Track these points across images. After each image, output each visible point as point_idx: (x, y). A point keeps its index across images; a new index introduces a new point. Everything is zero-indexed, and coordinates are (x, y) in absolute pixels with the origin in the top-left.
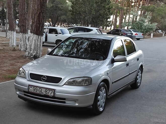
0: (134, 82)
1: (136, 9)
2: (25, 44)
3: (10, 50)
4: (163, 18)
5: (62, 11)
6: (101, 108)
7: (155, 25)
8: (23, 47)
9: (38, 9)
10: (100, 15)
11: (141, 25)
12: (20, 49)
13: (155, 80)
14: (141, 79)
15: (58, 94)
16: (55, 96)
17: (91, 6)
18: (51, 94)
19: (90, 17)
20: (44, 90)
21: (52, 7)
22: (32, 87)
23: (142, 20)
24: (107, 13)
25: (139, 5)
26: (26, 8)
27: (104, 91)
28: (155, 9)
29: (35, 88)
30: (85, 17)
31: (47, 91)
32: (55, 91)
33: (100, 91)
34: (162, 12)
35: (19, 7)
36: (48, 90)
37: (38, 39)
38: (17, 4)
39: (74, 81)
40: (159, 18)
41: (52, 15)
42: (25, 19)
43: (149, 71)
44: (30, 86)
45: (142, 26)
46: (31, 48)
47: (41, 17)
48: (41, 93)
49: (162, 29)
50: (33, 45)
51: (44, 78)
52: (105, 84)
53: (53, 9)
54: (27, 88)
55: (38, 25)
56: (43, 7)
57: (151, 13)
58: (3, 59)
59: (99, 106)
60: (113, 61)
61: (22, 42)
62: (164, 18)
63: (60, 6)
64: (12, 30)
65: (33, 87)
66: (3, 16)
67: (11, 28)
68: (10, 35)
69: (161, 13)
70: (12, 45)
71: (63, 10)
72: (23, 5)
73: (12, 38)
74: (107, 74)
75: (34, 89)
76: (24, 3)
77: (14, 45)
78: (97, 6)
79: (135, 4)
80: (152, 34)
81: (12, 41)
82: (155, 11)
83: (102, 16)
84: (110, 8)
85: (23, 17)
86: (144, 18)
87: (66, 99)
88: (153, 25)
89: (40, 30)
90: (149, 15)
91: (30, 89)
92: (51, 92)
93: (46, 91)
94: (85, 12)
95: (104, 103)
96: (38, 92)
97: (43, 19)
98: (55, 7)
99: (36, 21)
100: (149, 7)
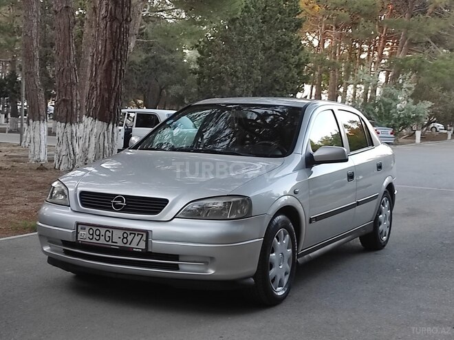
0: (371, 229)
1: (372, 69)
2: (72, 153)
3: (30, 169)
4: (446, 88)
5: (171, 73)
6: (279, 289)
7: (425, 107)
8: (64, 159)
9: (105, 51)
10: (276, 81)
11: (387, 108)
12: (56, 167)
13: (430, 231)
14: (389, 223)
15: (157, 245)
16: (150, 250)
17: (252, 59)
18: (137, 244)
19: (248, 87)
20: (120, 233)
21: (146, 63)
22: (85, 229)
23: (391, 96)
24: (293, 77)
25: (381, 57)
26: (73, 53)
27: (286, 240)
28: (423, 65)
29: (95, 229)
30: (235, 87)
31: (126, 238)
32: (150, 236)
33: (275, 238)
34: (443, 72)
35: (54, 52)
36: (131, 233)
37: (106, 132)
38: (51, 56)
39: (202, 209)
40: (436, 89)
41: (146, 83)
42: (72, 84)
43: (412, 213)
44: (80, 226)
45: (389, 110)
46: (87, 159)
47: (114, 73)
48: (110, 243)
49: (445, 118)
50: (93, 149)
51: (119, 203)
52: (288, 220)
53: (149, 69)
54: (72, 231)
55: (107, 96)
56: (118, 45)
57: (414, 75)
58: (10, 187)
59: (273, 280)
60: (310, 162)
61: (64, 147)
62: (449, 90)
63: (166, 57)
64: (36, 118)
65: (88, 228)
66: (13, 91)
67: (33, 114)
68: (32, 132)
69: (440, 75)
70: (35, 158)
71: (174, 72)
72: (65, 46)
73: (37, 140)
74: (295, 193)
75: (93, 234)
76: (68, 42)
77: (42, 158)
78: (268, 59)
79: (368, 55)
80: (418, 134)
81: (37, 149)
82: (423, 69)
83: (281, 85)
84: (303, 64)
85: (64, 78)
86: (395, 90)
87: (180, 259)
88: (421, 106)
89: (112, 108)
90: (408, 82)
91: (79, 235)
92: (137, 238)
93: (124, 238)
94: (234, 74)
95: (286, 274)
96: (102, 241)
97: (120, 79)
98: (152, 62)
99: (101, 83)
100: (407, 59)
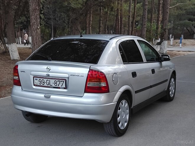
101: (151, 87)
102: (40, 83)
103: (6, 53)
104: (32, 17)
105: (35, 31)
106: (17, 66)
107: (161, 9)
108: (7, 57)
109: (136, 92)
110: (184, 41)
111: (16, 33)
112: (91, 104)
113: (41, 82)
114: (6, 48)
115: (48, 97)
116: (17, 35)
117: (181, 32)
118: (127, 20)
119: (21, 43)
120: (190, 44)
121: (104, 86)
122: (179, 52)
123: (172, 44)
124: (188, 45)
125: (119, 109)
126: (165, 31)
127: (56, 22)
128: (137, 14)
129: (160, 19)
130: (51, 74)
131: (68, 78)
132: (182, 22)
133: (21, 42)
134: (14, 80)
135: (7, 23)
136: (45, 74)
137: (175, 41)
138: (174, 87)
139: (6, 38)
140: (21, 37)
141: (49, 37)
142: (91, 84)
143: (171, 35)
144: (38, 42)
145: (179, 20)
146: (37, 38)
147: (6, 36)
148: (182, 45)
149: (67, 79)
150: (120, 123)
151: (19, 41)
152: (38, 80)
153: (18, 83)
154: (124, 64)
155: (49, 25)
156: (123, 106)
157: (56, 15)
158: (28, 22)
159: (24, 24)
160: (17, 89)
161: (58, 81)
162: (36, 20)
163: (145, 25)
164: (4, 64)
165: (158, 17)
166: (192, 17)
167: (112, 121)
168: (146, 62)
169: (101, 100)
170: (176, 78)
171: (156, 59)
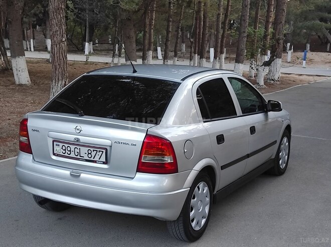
101: (248, 156)
102: (64, 152)
103: (7, 70)
104: (53, 22)
105: (58, 46)
106: (26, 120)
107: (273, 2)
108: (8, 78)
109: (223, 168)
110: (310, 55)
111: (25, 32)
112: (147, 192)
113: (65, 150)
114: (8, 63)
115: (76, 176)
116: (25, 35)
117: (306, 41)
118: (214, 19)
119: (32, 49)
120: (320, 60)
121: (170, 162)
122: (301, 77)
123: (289, 59)
124: (317, 62)
125: (194, 198)
126: (279, 43)
127: (95, 15)
128: (232, 8)
129: (271, 20)
130: (82, 139)
131: (111, 146)
132: (308, 23)
133: (34, 47)
134: (21, 143)
135: (10, 22)
136: (72, 137)
137: (295, 54)
138: (287, 151)
139: (8, 39)
140: (34, 39)
141: (81, 40)
142: (147, 159)
143: (289, 44)
144: (62, 65)
145: (303, 19)
146: (61, 57)
147: (7, 37)
148: (308, 61)
149: (108, 148)
150: (195, 221)
151: (30, 45)
152: (61, 146)
153: (26, 148)
154: (204, 122)
155: (81, 21)
156: (200, 192)
157: (94, 4)
158: (46, 14)
159: (39, 17)
160: (26, 159)
161: (94, 150)
162: (60, 28)
163: (244, 32)
164: (5, 92)
165: (268, 17)
166: (326, 15)
167: (181, 219)
168: (242, 114)
169: (165, 184)
170: (290, 136)
171: (258, 107)
